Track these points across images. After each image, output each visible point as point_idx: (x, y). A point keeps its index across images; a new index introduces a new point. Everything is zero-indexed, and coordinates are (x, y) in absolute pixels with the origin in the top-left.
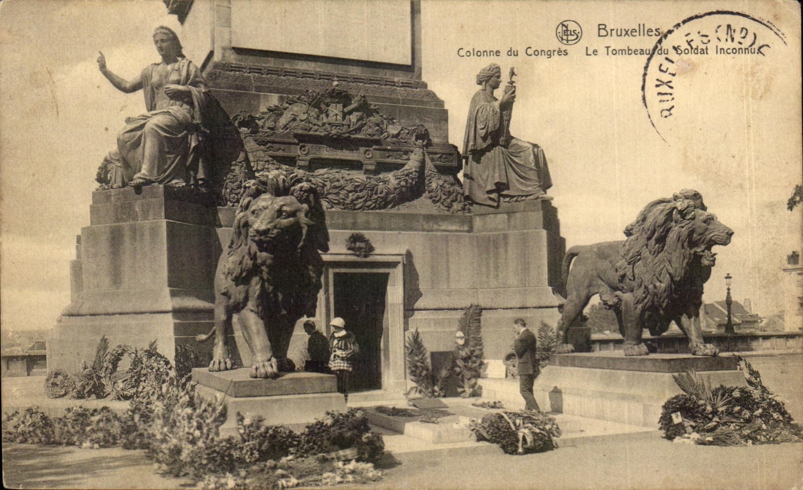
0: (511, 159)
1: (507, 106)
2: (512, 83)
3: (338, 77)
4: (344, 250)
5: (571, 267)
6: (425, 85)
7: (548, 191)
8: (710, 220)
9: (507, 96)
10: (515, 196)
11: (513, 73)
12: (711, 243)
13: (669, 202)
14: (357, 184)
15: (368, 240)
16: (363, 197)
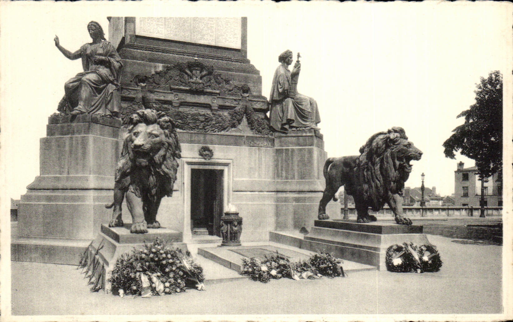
0: (297, 105)
1: (295, 75)
2: (298, 61)
3: (198, 55)
4: (198, 156)
5: (329, 169)
6: (248, 62)
7: (318, 125)
8: (410, 145)
9: (295, 70)
10: (298, 127)
11: (299, 56)
12: (409, 158)
13: (385, 134)
14: (207, 117)
15: (212, 150)
16: (210, 125)
